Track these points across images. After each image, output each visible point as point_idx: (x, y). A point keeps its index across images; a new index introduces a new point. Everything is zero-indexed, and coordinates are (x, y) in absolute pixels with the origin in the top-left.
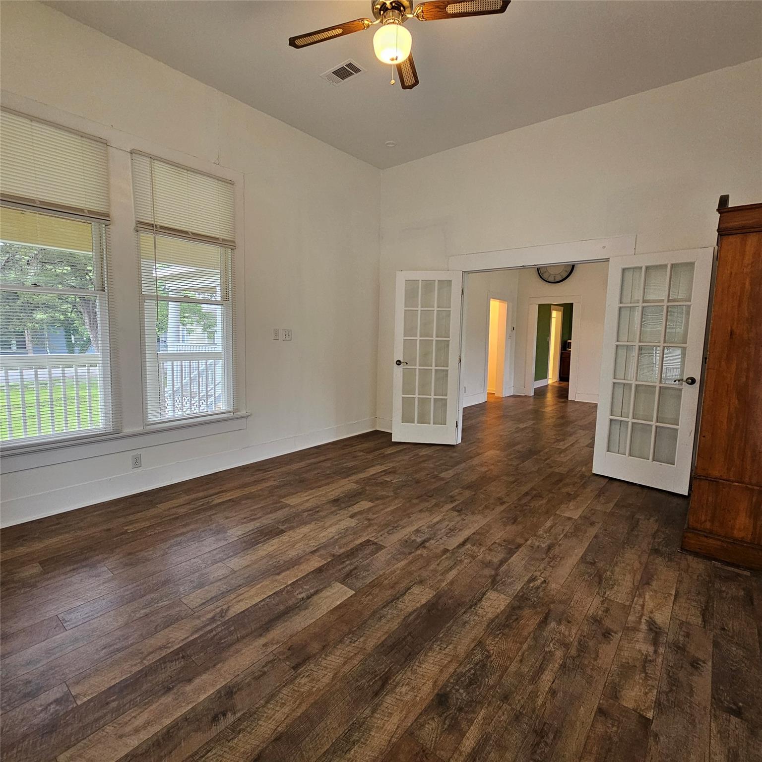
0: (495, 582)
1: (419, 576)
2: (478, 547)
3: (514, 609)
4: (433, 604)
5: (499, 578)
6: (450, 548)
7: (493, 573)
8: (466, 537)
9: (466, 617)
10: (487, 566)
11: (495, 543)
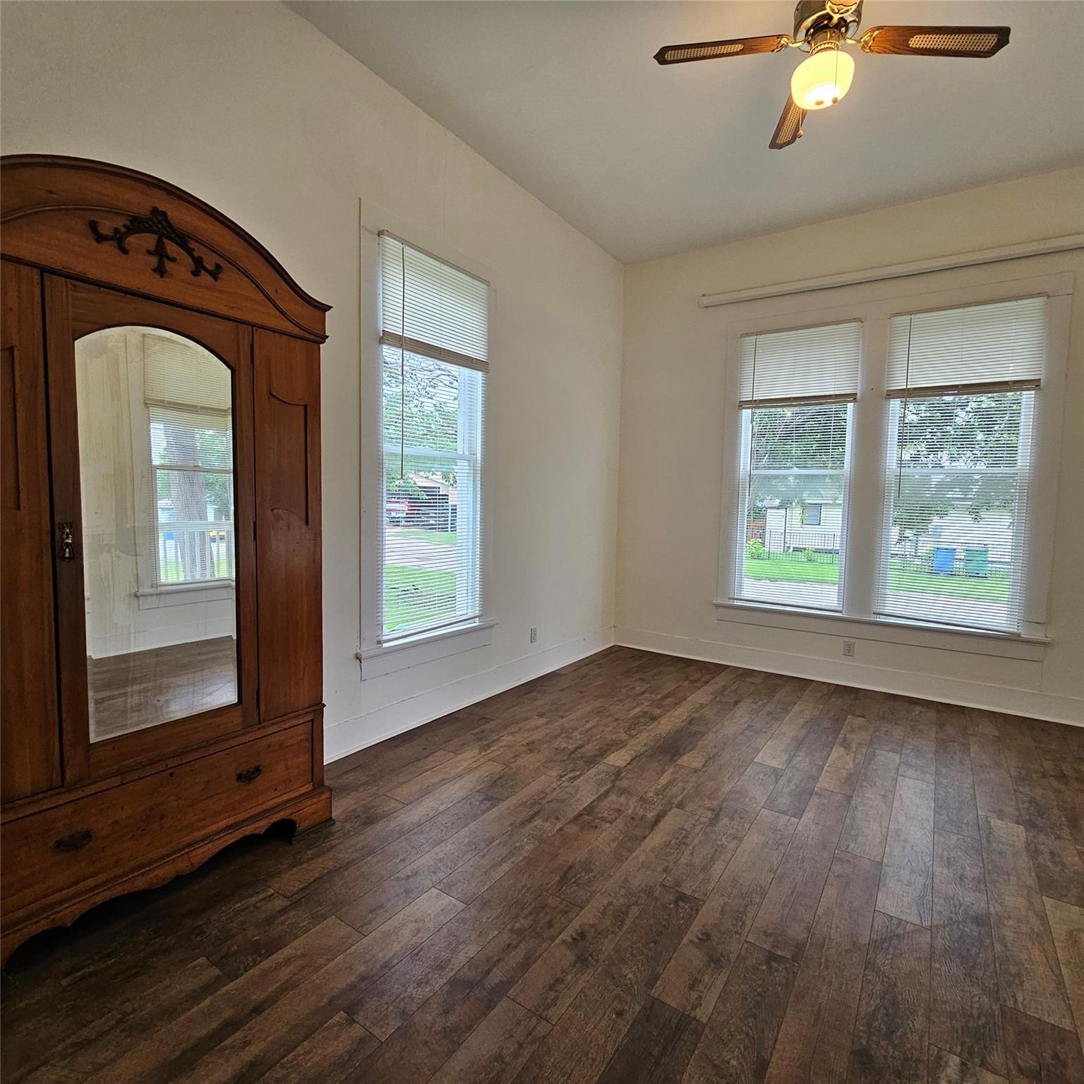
0: (618, 773)
1: (699, 777)
2: (637, 814)
3: (602, 755)
4: (676, 755)
5: (613, 778)
6: (675, 810)
7: (618, 783)
8: (657, 829)
9: (644, 749)
10: (625, 790)
11: (611, 823)
